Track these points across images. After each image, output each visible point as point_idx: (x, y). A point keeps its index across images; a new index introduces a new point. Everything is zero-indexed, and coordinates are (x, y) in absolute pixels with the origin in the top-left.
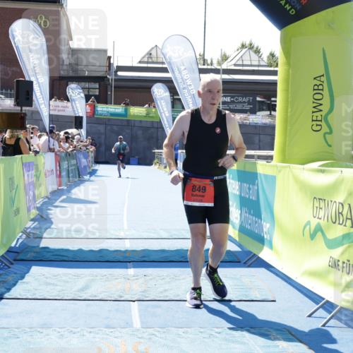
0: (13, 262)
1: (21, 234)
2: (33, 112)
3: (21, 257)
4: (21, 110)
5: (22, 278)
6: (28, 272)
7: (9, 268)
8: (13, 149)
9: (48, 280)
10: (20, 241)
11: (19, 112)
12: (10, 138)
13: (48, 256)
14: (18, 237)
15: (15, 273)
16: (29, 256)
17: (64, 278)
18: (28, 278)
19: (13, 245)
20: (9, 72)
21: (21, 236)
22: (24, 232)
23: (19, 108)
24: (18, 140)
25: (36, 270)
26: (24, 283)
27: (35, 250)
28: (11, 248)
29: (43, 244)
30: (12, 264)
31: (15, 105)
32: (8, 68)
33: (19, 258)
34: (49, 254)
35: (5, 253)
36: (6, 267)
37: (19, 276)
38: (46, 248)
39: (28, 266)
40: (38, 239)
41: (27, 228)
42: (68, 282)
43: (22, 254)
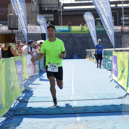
0: (13, 116)
1: (16, 101)
2: (18, 33)
4: (12, 32)
5: (19, 125)
6: (21, 122)
7: (11, 119)
9: (33, 126)
10: (16, 104)
12: (5, 47)
13: (32, 112)
14: (14, 102)
15: (15, 122)
16: (22, 112)
17: (41, 124)
18: (22, 125)
19: (12, 106)
20: (4, 11)
21: (16, 102)
22: (18, 99)
23: (11, 31)
25: (25, 120)
26: (20, 127)
27: (24, 109)
28: (11, 108)
29: (29, 105)
30: (12, 117)
31: (8, 29)
32: (3, 9)
33: (16, 114)
34: (32, 111)
35: (8, 111)
36: (10, 119)
37: (16, 124)
38: (30, 108)
39: (21, 118)
40: (26, 103)
41: (19, 97)
42: (44, 126)
43: (17, 112)
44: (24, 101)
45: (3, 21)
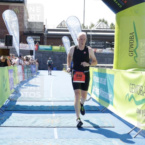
0: (4, 111)
1: (8, 99)
2: (12, 49)
3: (7, 109)
4: (8, 48)
5: (8, 118)
6: (11, 115)
7: (3, 114)
8: (5, 64)
9: (20, 119)
10: (7, 102)
11: (7, 48)
12: (3, 59)
13: (19, 109)
14: (6, 101)
15: (5, 116)
16: (11, 108)
17: (26, 118)
18: (10, 118)
19: (4, 104)
20: (3, 32)
21: (8, 100)
23: (7, 47)
24: (6, 60)
25: (14, 115)
26: (9, 120)
27: (13, 106)
28: (3, 105)
29: (17, 103)
30: (4, 112)
31: (5, 46)
32: (2, 30)
33: (6, 109)
34: (20, 108)
35: (1, 108)
36: (1, 113)
37: (7, 117)
38: (18, 105)
39: (11, 113)
40: (15, 102)
41: (10, 97)
42: (28, 119)
43: (8, 108)
45: (1, 39)
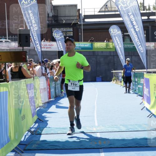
0: (23, 151)
1: (27, 132)
2: (30, 50)
3: (28, 148)
4: (23, 49)
7: (21, 155)
10: (27, 137)
11: (22, 50)
13: (46, 146)
14: (25, 134)
16: (34, 146)
19: (22, 139)
21: (27, 134)
22: (29, 131)
27: (37, 142)
28: (21, 141)
29: (43, 138)
30: (23, 153)
31: (19, 46)
33: (26, 148)
34: (47, 145)
35: (18, 146)
38: (44, 141)
39: (33, 154)
40: (39, 135)
41: (31, 128)
43: (29, 146)
44: (36, 133)
45: (12, 36)
